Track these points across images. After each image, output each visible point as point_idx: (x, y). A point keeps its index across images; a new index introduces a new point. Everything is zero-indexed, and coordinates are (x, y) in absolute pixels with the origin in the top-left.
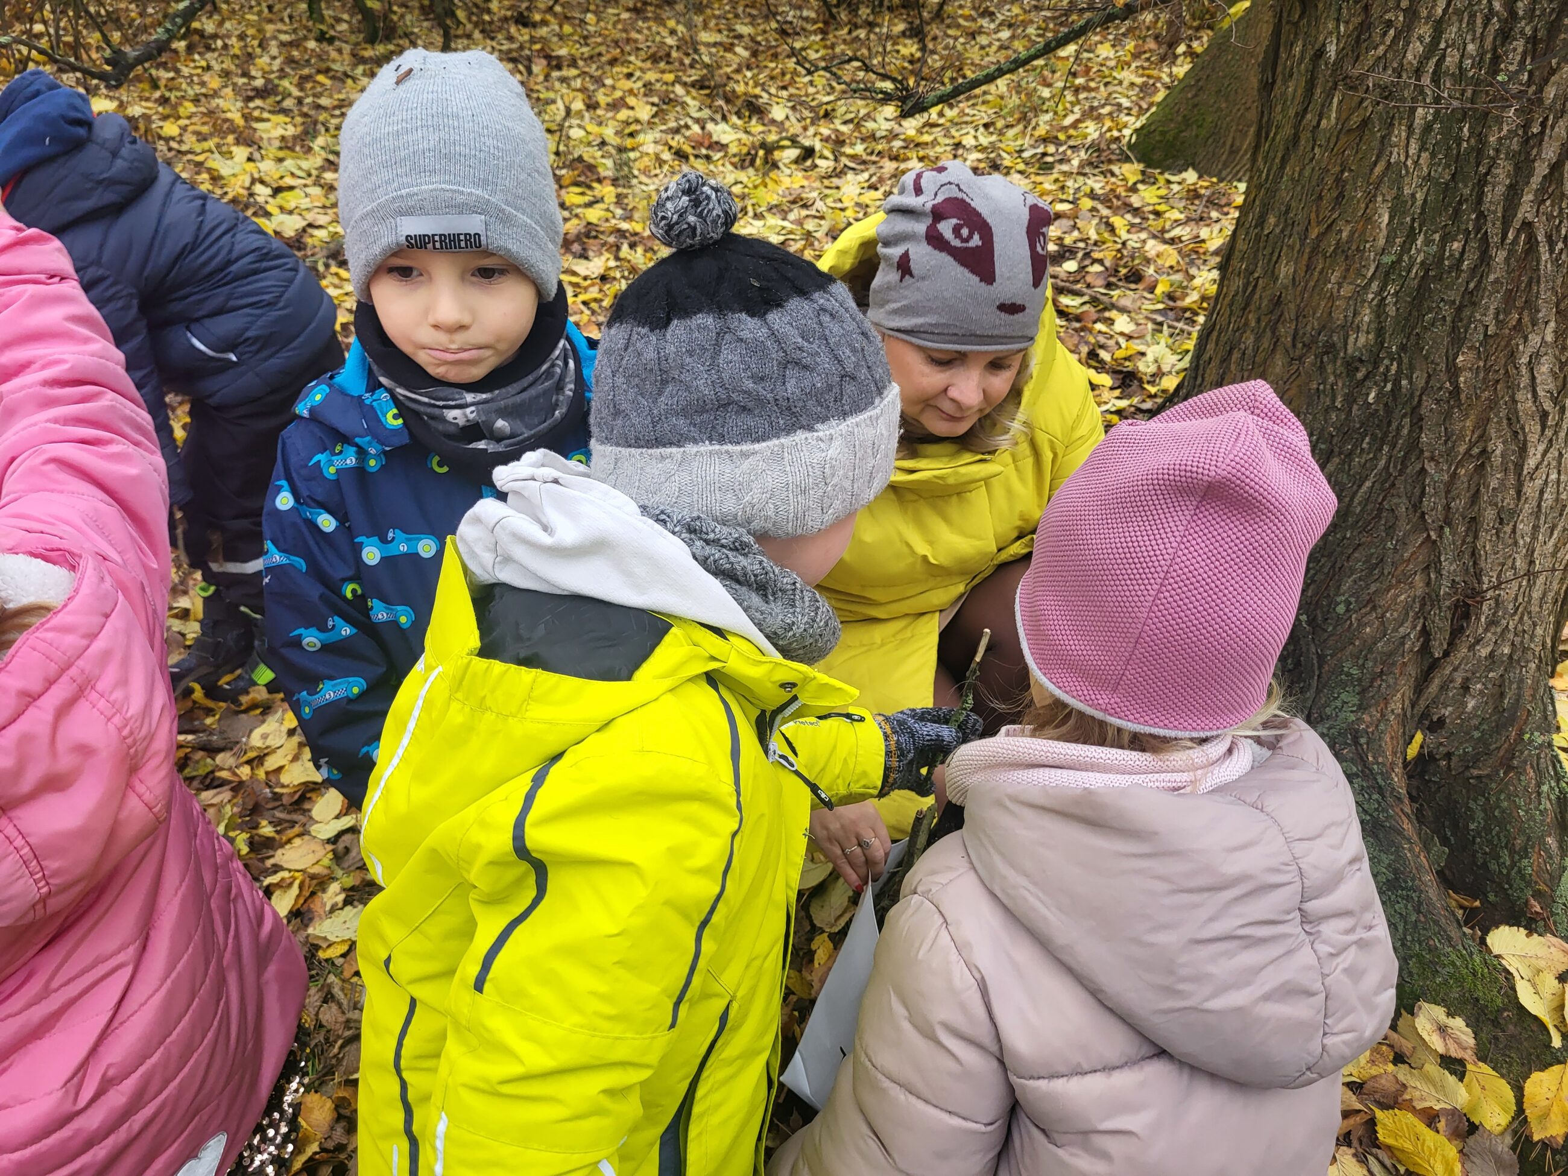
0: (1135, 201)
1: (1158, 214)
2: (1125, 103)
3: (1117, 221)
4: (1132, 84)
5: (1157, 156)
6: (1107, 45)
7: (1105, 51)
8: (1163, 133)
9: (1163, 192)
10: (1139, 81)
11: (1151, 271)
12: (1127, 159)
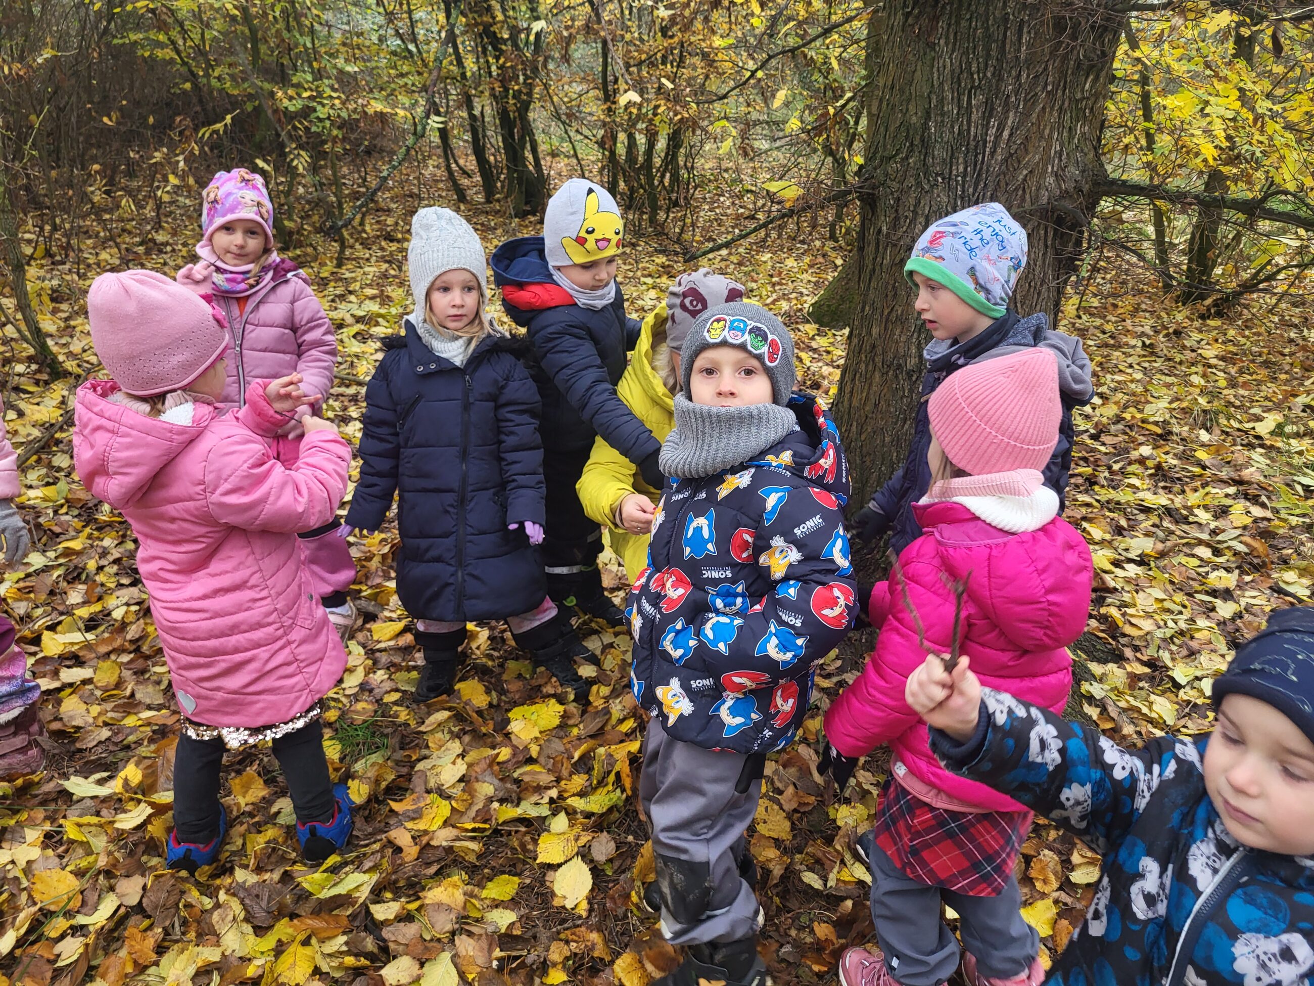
0: (814, 345)
1: (828, 352)
2: (805, 292)
3: (803, 355)
4: (809, 281)
5: (826, 320)
6: (792, 259)
7: (791, 263)
8: (829, 306)
9: (831, 340)
10: (814, 279)
11: (826, 382)
12: (808, 322)
